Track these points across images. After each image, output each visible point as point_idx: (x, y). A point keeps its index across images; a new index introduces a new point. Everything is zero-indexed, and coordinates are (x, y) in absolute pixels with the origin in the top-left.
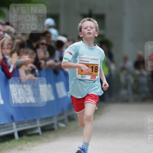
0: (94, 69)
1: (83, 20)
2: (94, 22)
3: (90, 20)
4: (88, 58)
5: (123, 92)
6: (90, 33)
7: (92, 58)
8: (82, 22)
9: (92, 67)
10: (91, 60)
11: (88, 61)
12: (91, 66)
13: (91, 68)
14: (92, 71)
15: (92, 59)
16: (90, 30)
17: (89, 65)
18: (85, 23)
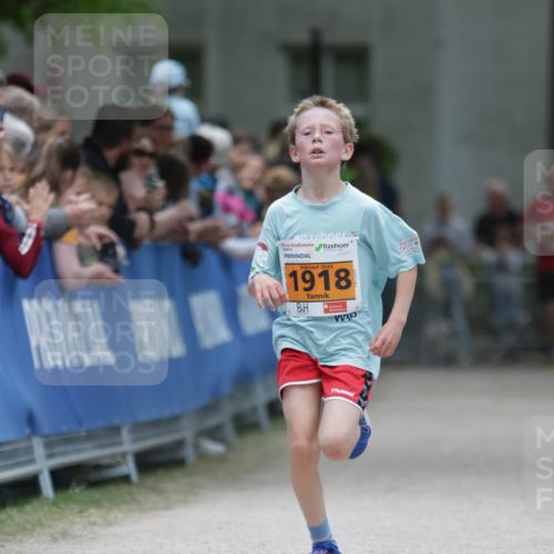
1: (301, 105)
2: (337, 111)
3: (322, 104)
8: (297, 110)
9: (325, 274)
12: (319, 271)
16: (320, 141)
17: (312, 268)
18: (307, 114)
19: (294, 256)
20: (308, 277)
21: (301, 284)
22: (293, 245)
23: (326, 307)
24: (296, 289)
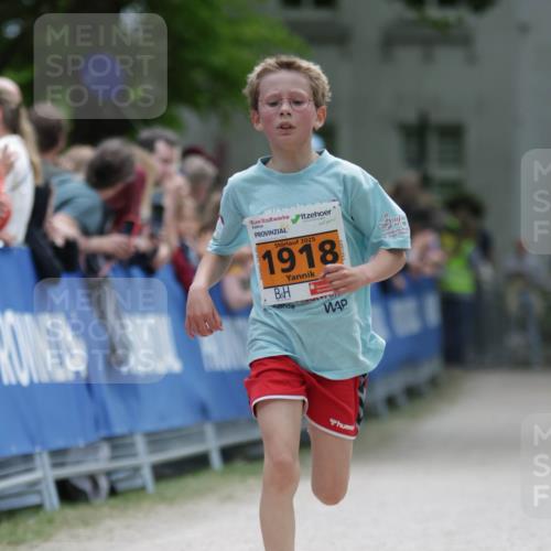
0: (317, 254)
4: (280, 219)
5: (515, 341)
6: (291, 127)
7: (293, 213)
9: (307, 249)
10: (294, 221)
11: (283, 231)
12: (300, 246)
13: (301, 251)
14: (311, 264)
15: (298, 216)
16: (289, 114)
17: (291, 244)
19: (265, 234)
20: (285, 255)
21: (278, 265)
22: (263, 221)
23: (313, 287)
24: (272, 272)
